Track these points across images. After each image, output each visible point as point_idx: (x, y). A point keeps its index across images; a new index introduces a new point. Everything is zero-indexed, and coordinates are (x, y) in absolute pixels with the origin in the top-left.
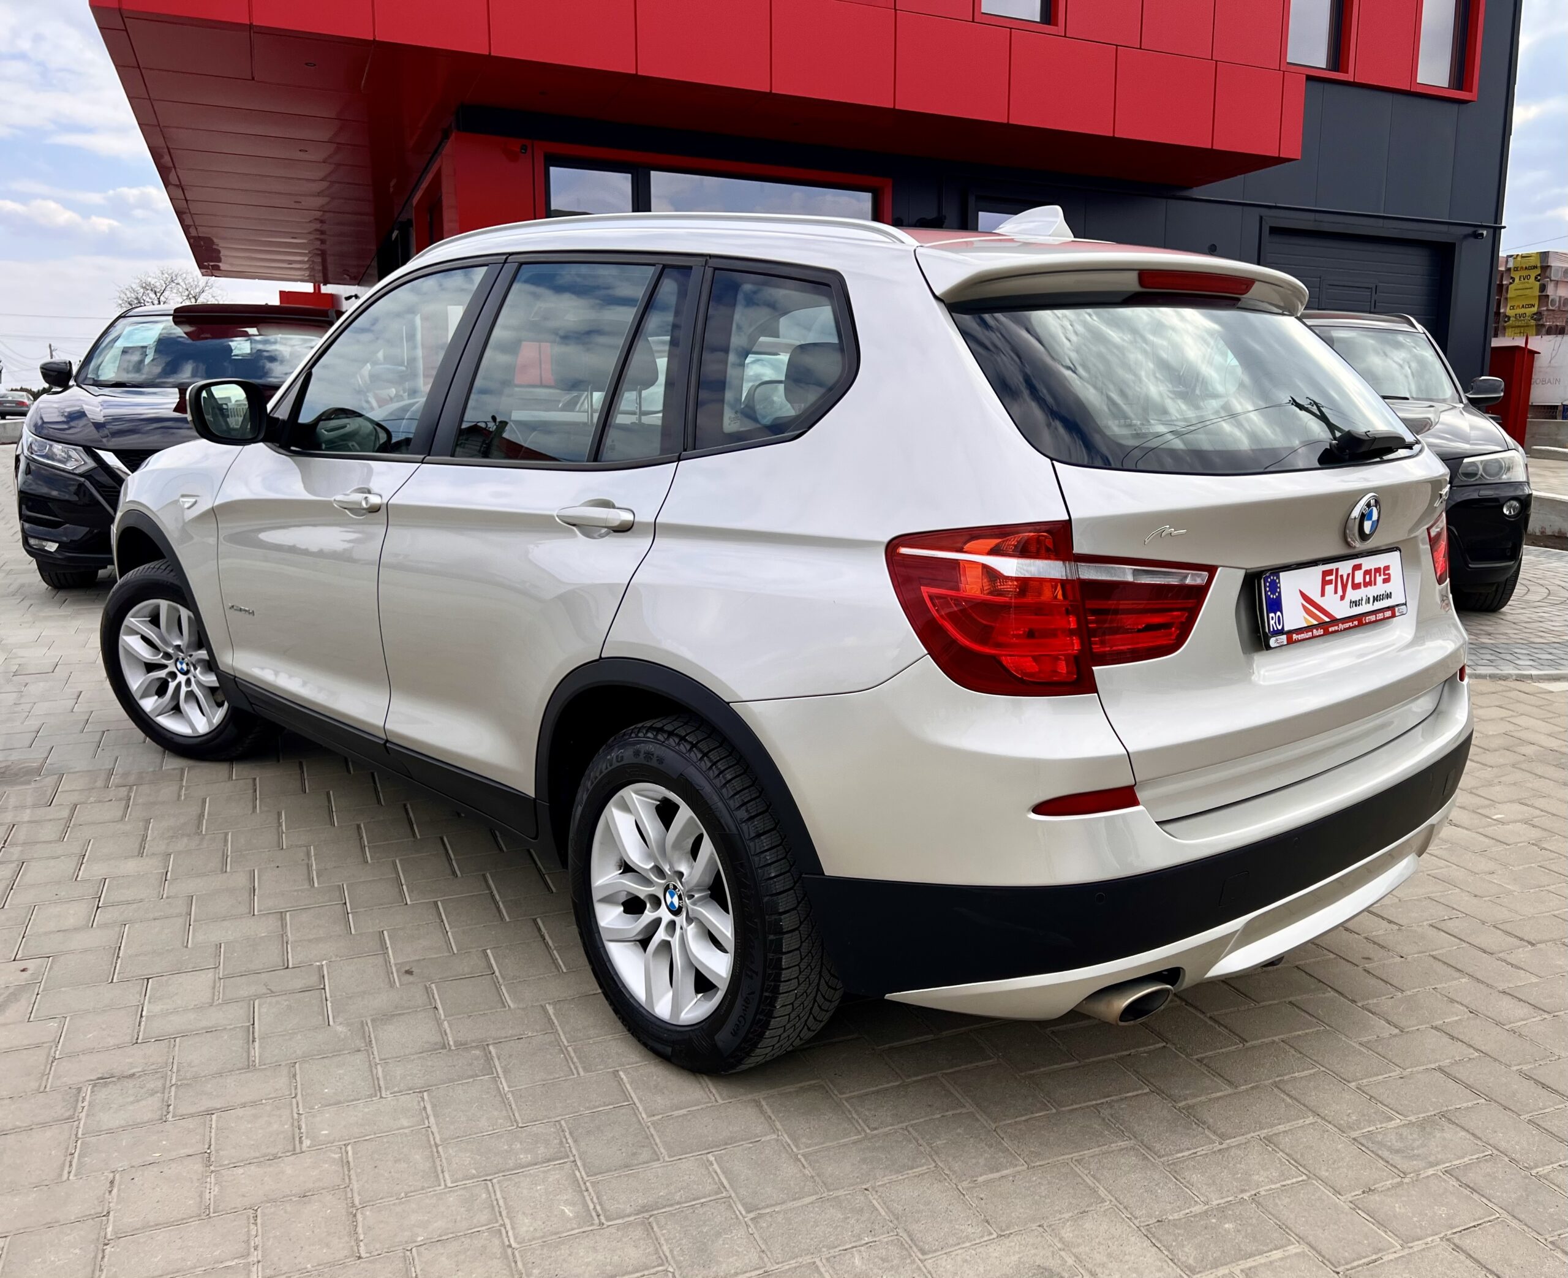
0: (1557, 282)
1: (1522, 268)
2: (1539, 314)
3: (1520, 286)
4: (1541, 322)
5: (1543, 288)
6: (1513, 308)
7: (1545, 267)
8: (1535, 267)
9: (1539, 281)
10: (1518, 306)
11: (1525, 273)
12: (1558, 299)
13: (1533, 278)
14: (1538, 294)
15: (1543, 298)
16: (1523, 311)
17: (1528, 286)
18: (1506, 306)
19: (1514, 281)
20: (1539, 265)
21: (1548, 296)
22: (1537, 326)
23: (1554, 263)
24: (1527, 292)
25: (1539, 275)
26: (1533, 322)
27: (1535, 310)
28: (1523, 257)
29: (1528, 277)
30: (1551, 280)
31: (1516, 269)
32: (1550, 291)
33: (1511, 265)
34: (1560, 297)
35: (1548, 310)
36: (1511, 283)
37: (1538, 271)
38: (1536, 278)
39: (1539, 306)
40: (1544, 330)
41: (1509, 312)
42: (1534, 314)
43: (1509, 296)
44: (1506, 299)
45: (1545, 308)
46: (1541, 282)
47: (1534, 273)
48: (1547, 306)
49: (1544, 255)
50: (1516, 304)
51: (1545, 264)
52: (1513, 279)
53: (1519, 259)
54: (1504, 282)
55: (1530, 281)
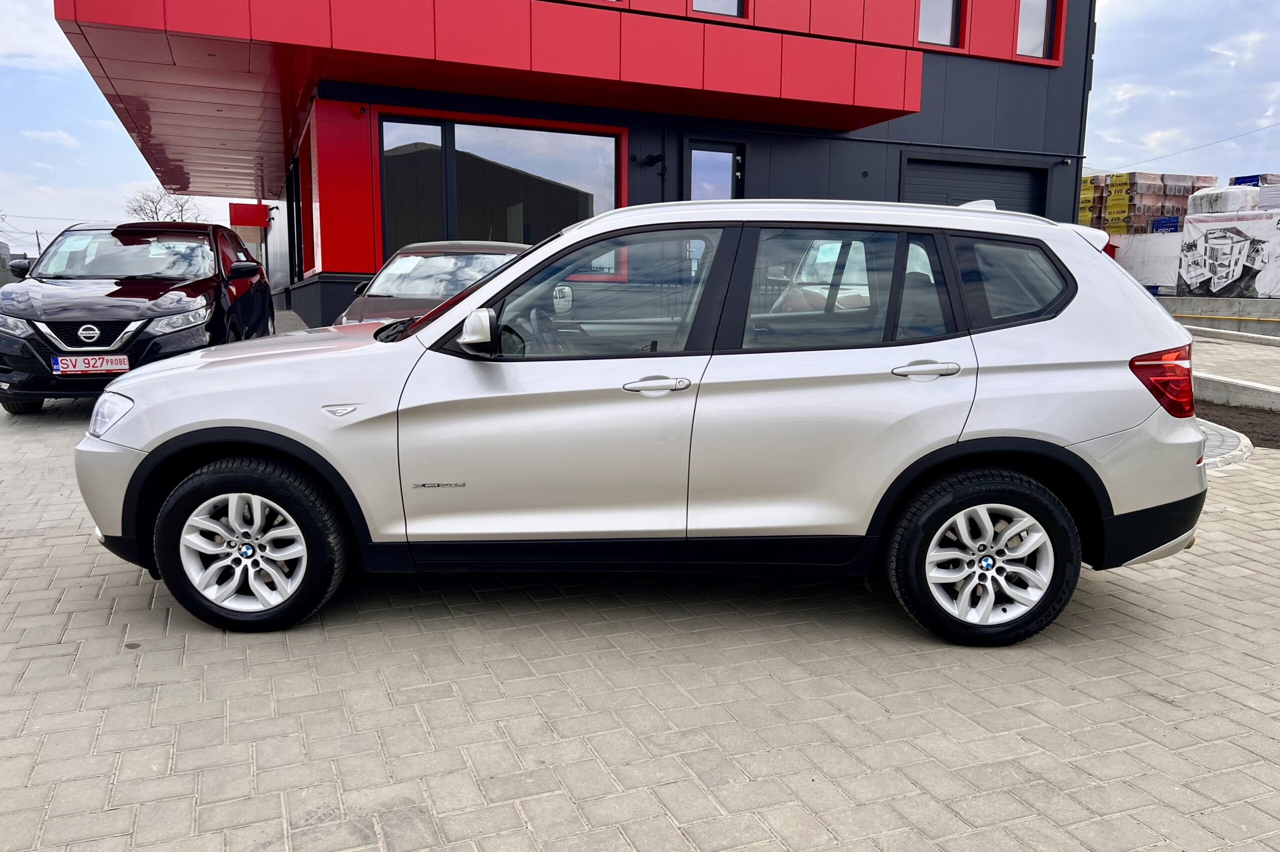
0: (1142, 195)
1: (1116, 184)
2: (1129, 217)
3: (1114, 198)
4: (1130, 224)
5: (1131, 199)
6: (1110, 213)
7: (1133, 184)
8: (1126, 184)
9: (1128, 194)
10: (1114, 212)
11: (1119, 188)
12: (1143, 207)
13: (1124, 191)
14: (1127, 203)
15: (1132, 206)
16: (1118, 215)
17: (1121, 197)
18: (1105, 212)
19: (1111, 194)
20: (1128, 182)
21: (1135, 205)
22: (1127, 226)
23: (1140, 181)
24: (1121, 202)
25: (1129, 190)
26: (1125, 224)
27: (1126, 215)
28: (1117, 176)
29: (1121, 191)
30: (1137, 193)
31: (1112, 185)
32: (1137, 201)
33: (1108, 182)
34: (1144, 206)
35: (1135, 215)
36: (1109, 196)
37: (1128, 187)
38: (1126, 192)
39: (1129, 213)
40: (1132, 230)
41: (1107, 217)
42: (1126, 218)
43: (1108, 204)
44: (1106, 207)
45: (1132, 214)
46: (1130, 194)
47: (1125, 188)
48: (1135, 212)
49: (1132, 175)
50: (1112, 211)
51: (1132, 182)
52: (1110, 192)
53: (1114, 178)
54: (1104, 195)
55: (1122, 194)
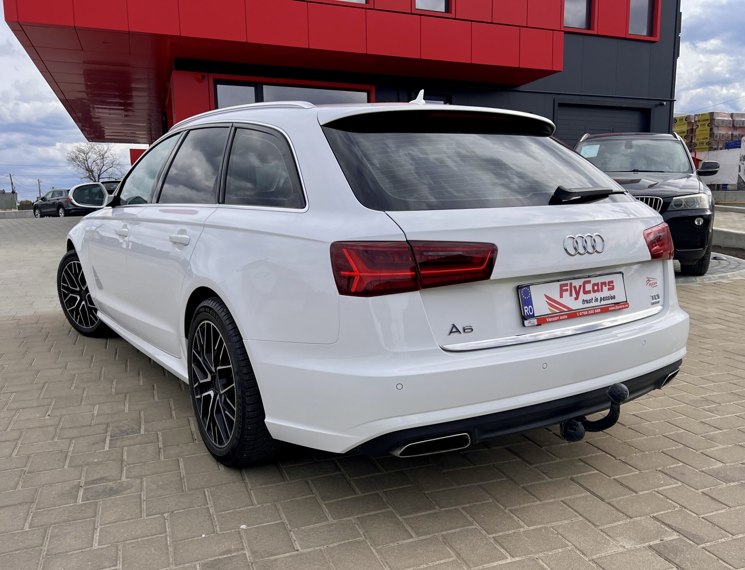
0: (718, 127)
1: (702, 120)
3: (701, 130)
4: (711, 145)
5: (711, 130)
8: (708, 120)
11: (703, 123)
13: (707, 125)
14: (709, 132)
18: (695, 139)
21: (714, 134)
22: (709, 147)
23: (716, 117)
24: (705, 132)
25: (709, 124)
29: (704, 125)
30: (715, 126)
31: (699, 121)
32: (716, 131)
33: (697, 119)
34: (720, 134)
36: (697, 128)
39: (710, 139)
40: (713, 149)
41: (696, 142)
42: (708, 142)
44: (695, 135)
46: (711, 127)
48: (714, 138)
49: (712, 114)
50: (699, 138)
51: (712, 118)
52: (698, 126)
53: (700, 116)
54: (694, 128)
55: (705, 126)
